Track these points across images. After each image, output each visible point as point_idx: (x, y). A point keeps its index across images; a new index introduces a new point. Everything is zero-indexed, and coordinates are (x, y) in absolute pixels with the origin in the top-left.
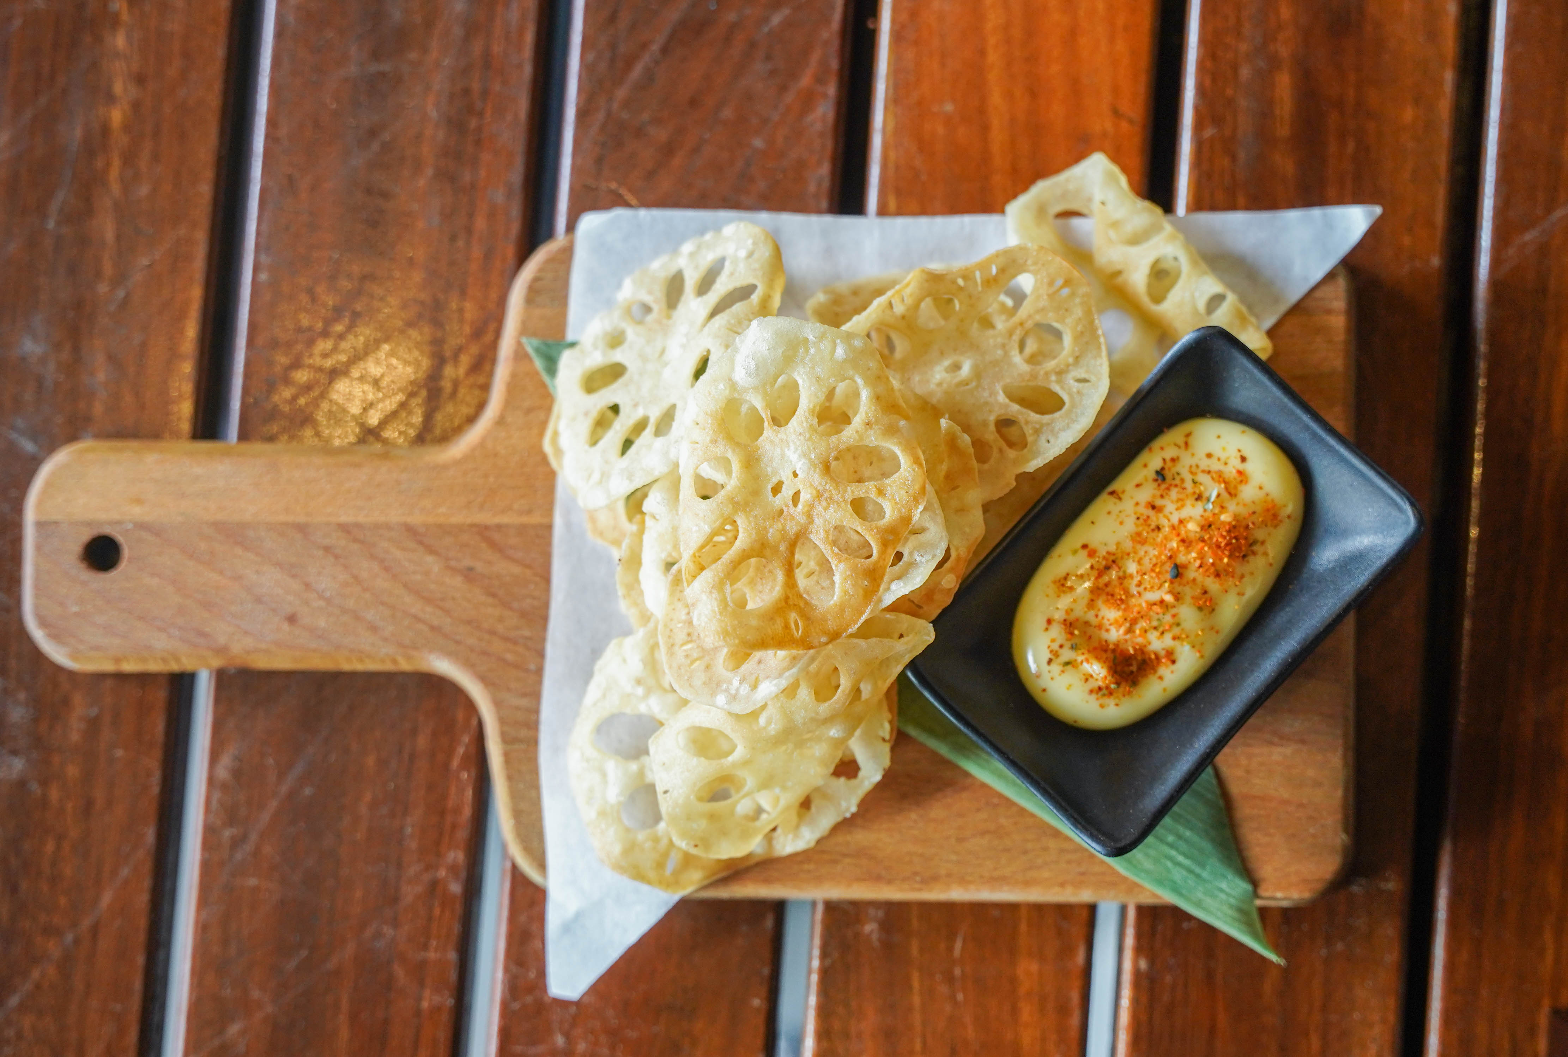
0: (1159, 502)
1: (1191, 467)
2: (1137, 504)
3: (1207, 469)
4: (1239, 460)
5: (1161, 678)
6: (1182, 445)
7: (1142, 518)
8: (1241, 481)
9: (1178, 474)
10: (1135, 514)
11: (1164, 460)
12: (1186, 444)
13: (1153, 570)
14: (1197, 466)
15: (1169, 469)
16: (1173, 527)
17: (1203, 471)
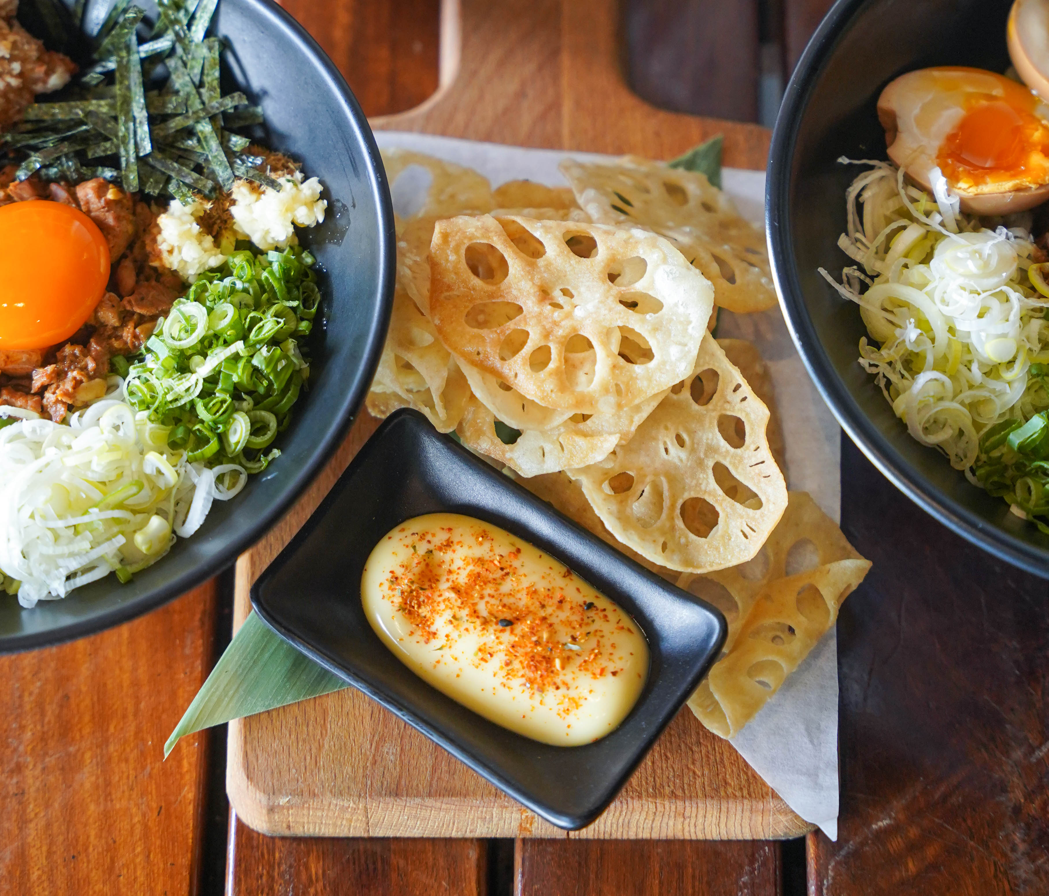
0: (567, 606)
1: (601, 631)
2: (562, 589)
3: (601, 644)
4: (613, 670)
5: (412, 633)
6: (621, 624)
7: (550, 593)
8: (594, 674)
9: (593, 621)
10: (553, 588)
11: (604, 610)
12: (622, 628)
13: (504, 606)
14: (602, 636)
15: (597, 614)
16: (544, 619)
17: (599, 642)
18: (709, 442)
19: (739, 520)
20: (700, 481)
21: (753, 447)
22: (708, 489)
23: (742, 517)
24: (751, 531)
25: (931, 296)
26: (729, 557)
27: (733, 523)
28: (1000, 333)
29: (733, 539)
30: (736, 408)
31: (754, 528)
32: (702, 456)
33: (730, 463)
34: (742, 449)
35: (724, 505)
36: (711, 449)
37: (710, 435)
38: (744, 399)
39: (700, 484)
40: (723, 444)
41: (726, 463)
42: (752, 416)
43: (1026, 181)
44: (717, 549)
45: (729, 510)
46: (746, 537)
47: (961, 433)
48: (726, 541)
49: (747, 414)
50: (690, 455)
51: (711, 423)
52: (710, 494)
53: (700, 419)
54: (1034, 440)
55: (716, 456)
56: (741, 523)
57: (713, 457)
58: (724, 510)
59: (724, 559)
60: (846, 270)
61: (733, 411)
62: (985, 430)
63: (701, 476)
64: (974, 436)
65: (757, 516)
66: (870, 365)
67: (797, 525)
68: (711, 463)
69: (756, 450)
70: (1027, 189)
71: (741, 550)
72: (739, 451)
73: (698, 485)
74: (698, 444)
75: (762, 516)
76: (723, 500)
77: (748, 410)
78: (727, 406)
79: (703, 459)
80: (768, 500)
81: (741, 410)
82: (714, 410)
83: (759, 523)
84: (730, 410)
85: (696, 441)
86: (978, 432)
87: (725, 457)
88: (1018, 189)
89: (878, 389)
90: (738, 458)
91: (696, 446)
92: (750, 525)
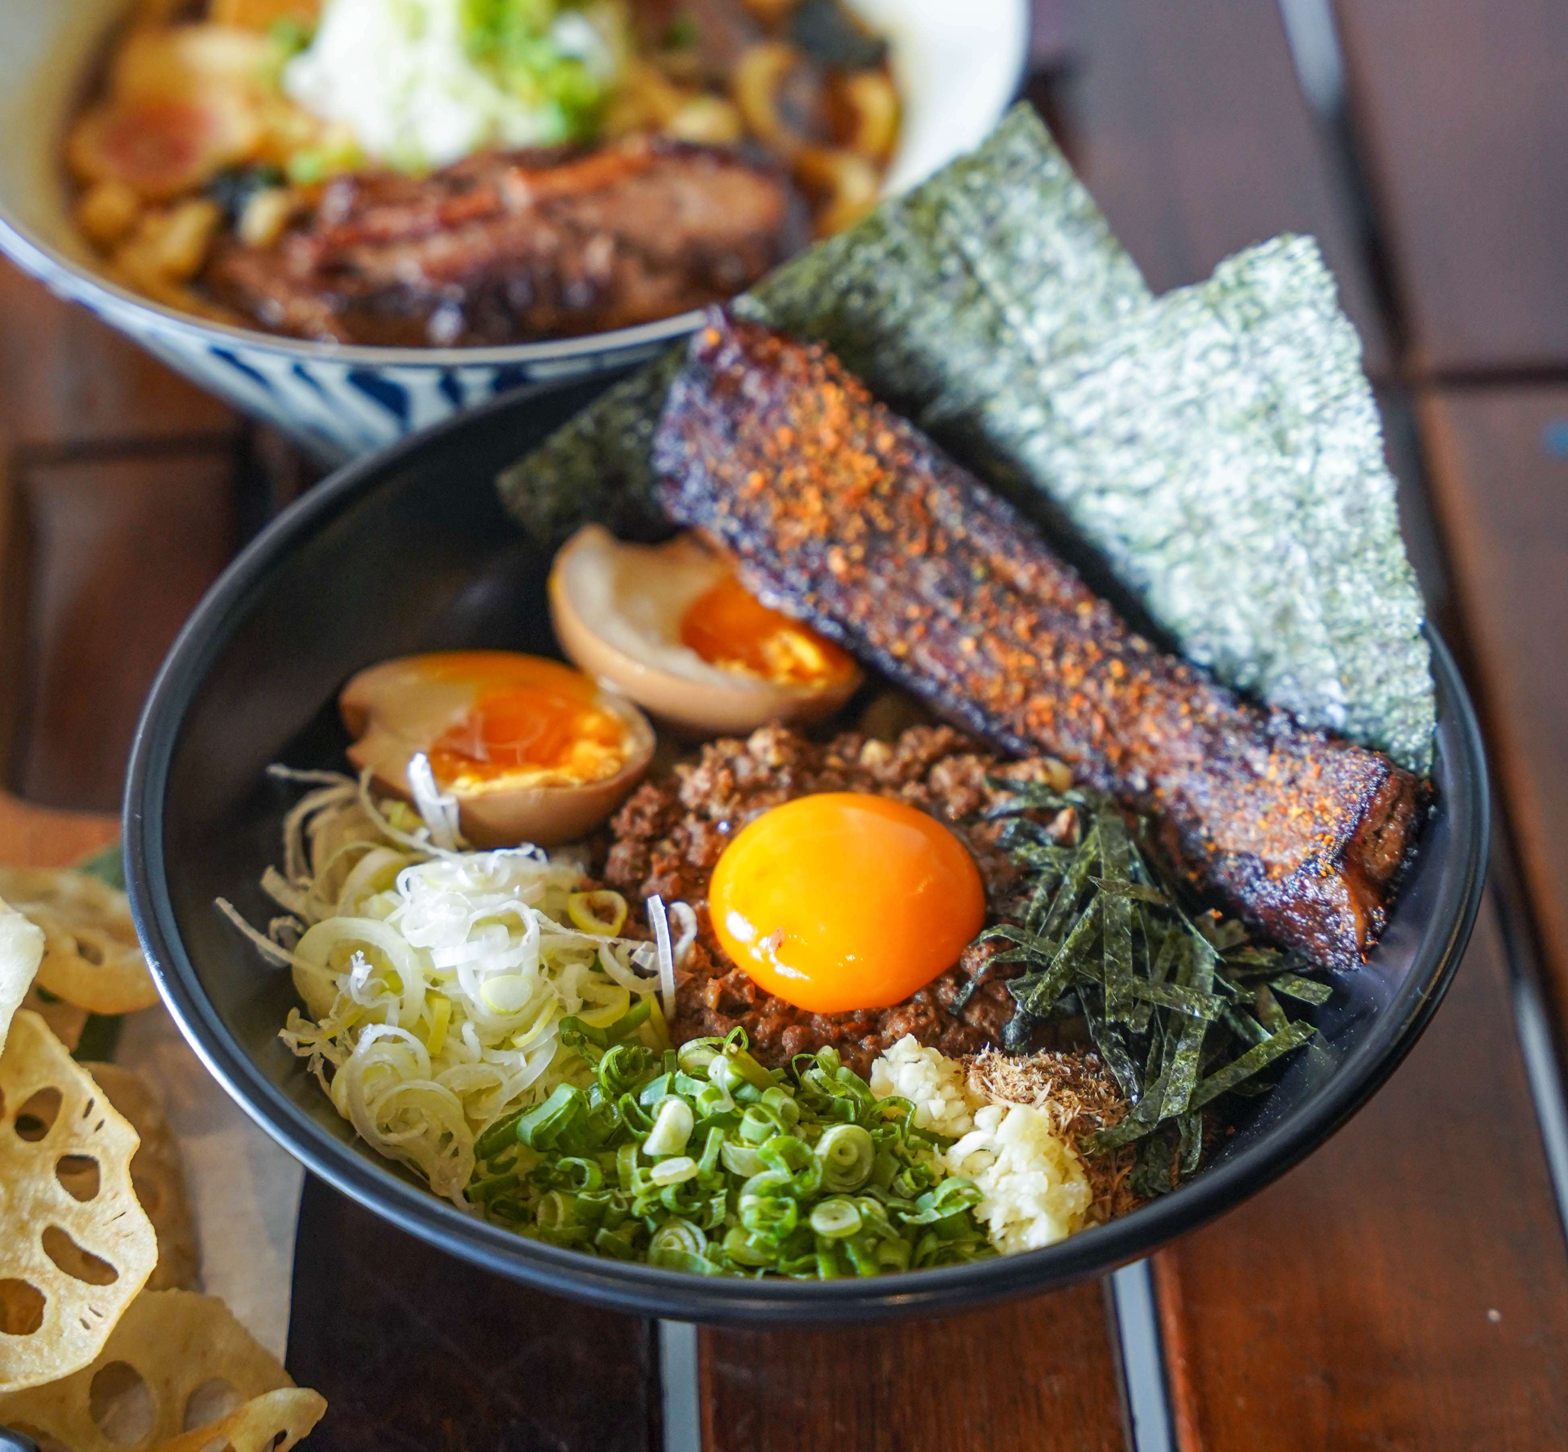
18: (40, 1195)
19: (79, 1304)
20: (19, 1253)
21: (110, 1195)
22: (31, 1264)
23: (82, 1298)
24: (95, 1317)
25: (396, 927)
26: (58, 1362)
27: (68, 1309)
28: (504, 967)
29: (65, 1335)
30: (88, 1141)
31: (100, 1312)
32: (25, 1216)
33: (72, 1224)
34: (93, 1201)
35: (56, 1285)
36: (42, 1207)
37: (41, 1186)
38: (100, 1125)
39: (20, 1258)
40: (63, 1197)
41: (66, 1225)
42: (113, 1151)
43: (564, 773)
44: (38, 1351)
45: (62, 1292)
46: (86, 1326)
47: (448, 1137)
48: (55, 1338)
49: (105, 1150)
50: (5, 1214)
51: (44, 1166)
52: (33, 1270)
53: (26, 1163)
54: (557, 1123)
55: (50, 1216)
56: (82, 1307)
57: (45, 1218)
58: (55, 1292)
59: (49, 1367)
60: (275, 924)
61: (83, 1147)
62: (485, 1127)
63: (22, 1245)
64: (467, 1139)
65: (107, 1294)
66: (300, 1045)
67: (204, 1354)
68: (40, 1227)
69: (114, 1198)
70: (565, 785)
71: (78, 1349)
72: (88, 1205)
73: (16, 1259)
74: (20, 1199)
75: (115, 1292)
76: (56, 1278)
77: (106, 1141)
78: (73, 1141)
79: (28, 1222)
80: (128, 1269)
81: (95, 1144)
82: (52, 1147)
83: (109, 1302)
84: (77, 1146)
85: (17, 1194)
86: (474, 1132)
87: (64, 1218)
88: (551, 784)
89: (312, 1079)
90: (86, 1216)
91: (15, 1202)
92: (95, 1309)
